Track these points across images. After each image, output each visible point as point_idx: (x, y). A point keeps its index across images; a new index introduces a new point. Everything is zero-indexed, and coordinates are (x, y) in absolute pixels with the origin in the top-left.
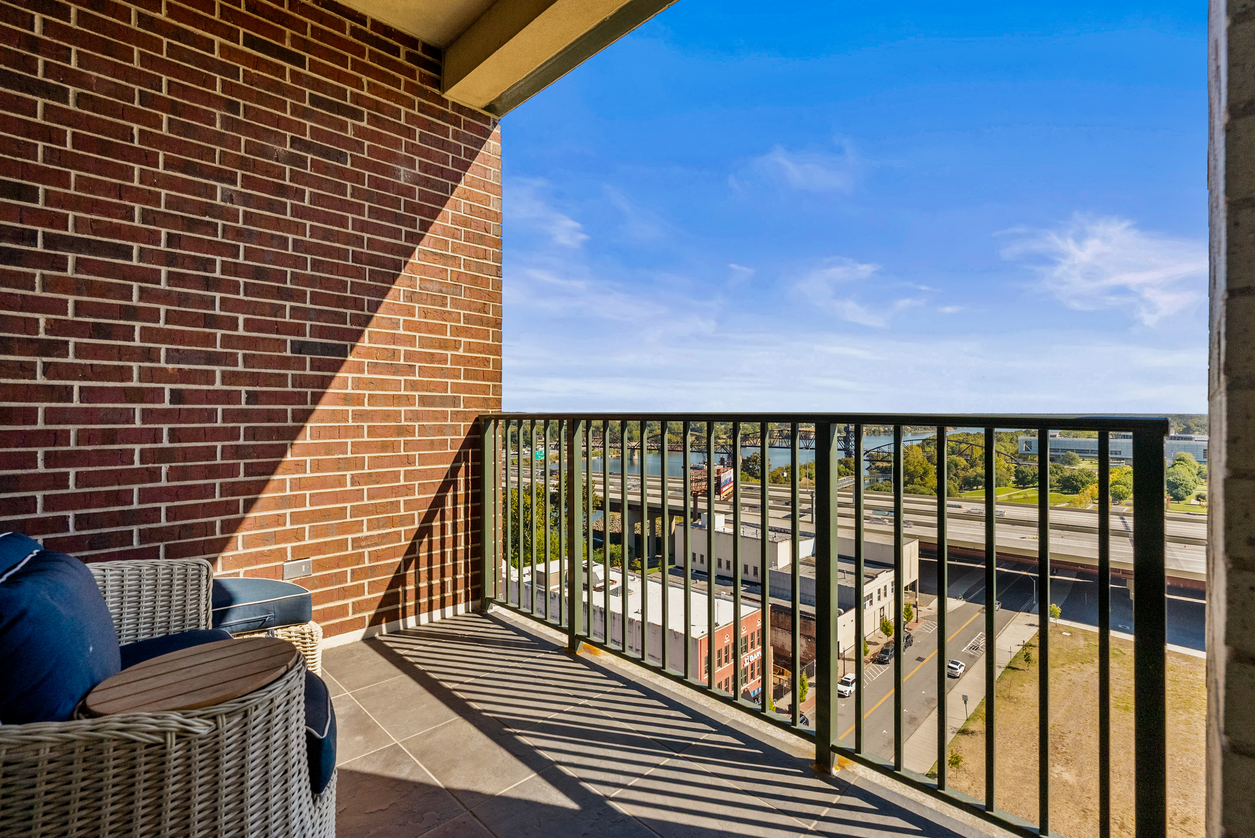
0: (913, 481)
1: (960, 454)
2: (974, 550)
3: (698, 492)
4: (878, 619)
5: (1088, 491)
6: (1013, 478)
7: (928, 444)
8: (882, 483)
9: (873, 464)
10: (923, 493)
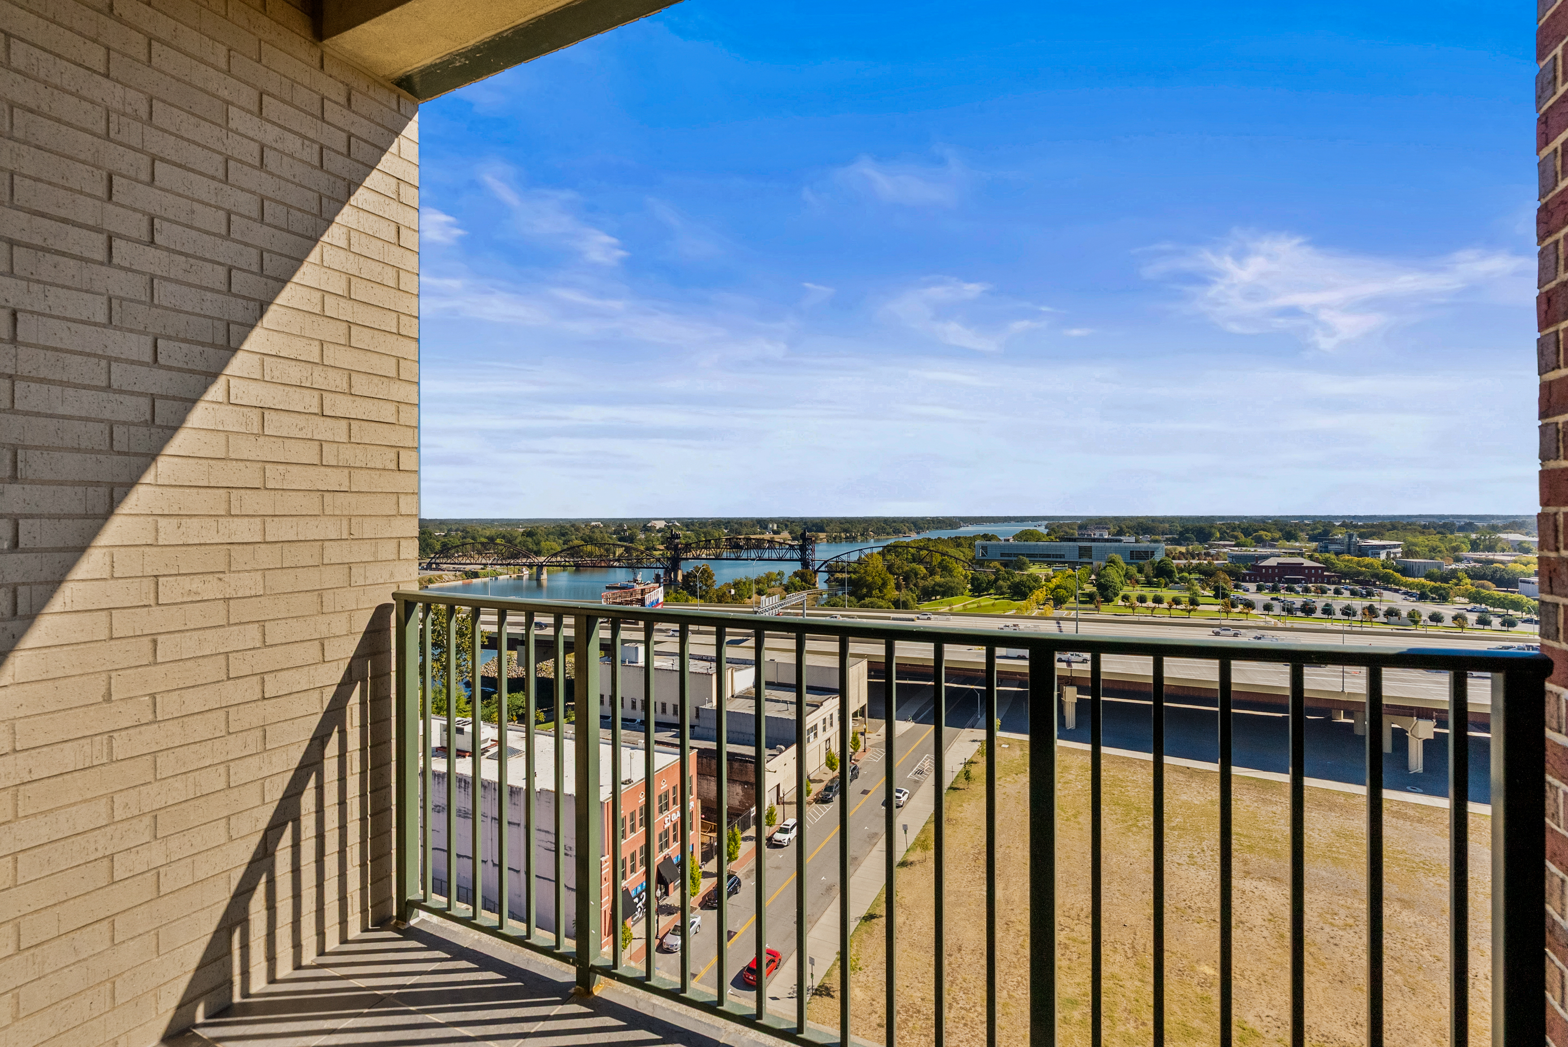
0: (871, 593)
1: (921, 561)
2: (923, 666)
4: (823, 752)
5: (1034, 597)
6: (969, 586)
7: (889, 551)
8: (840, 598)
9: (832, 575)
10: (881, 607)
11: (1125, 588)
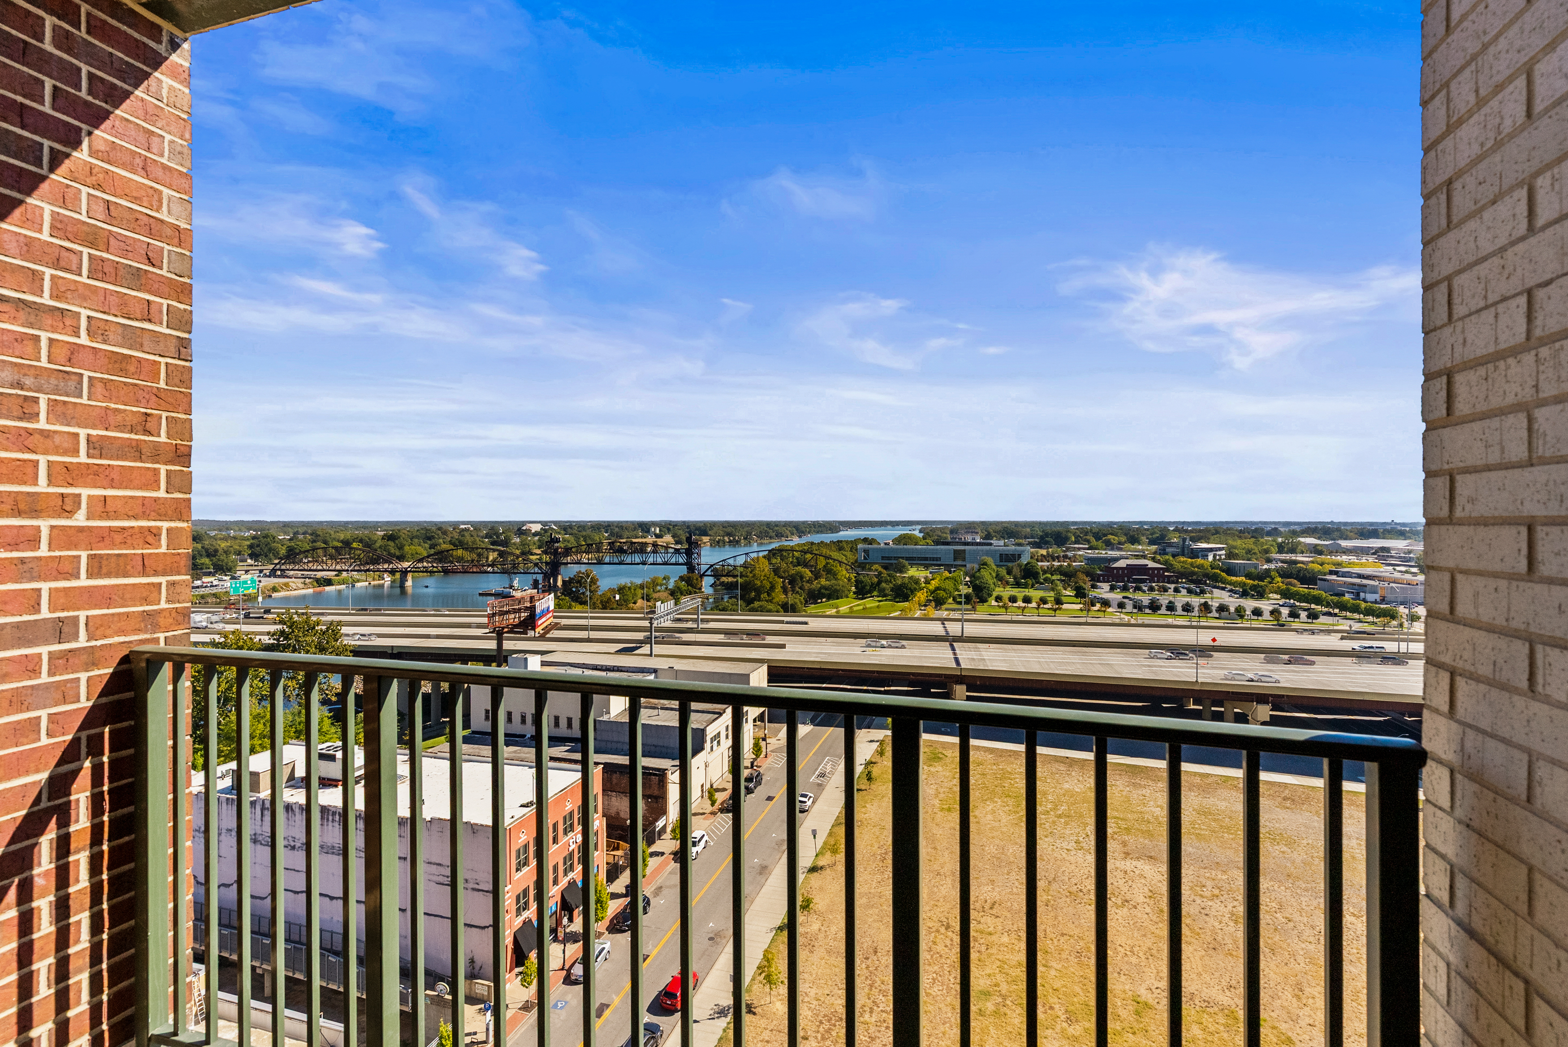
0: (760, 597)
1: (806, 565)
2: (820, 669)
3: (503, 628)
4: (726, 761)
5: (916, 599)
6: (853, 589)
7: (774, 555)
8: (728, 602)
9: (718, 580)
10: (770, 611)
11: (997, 589)
